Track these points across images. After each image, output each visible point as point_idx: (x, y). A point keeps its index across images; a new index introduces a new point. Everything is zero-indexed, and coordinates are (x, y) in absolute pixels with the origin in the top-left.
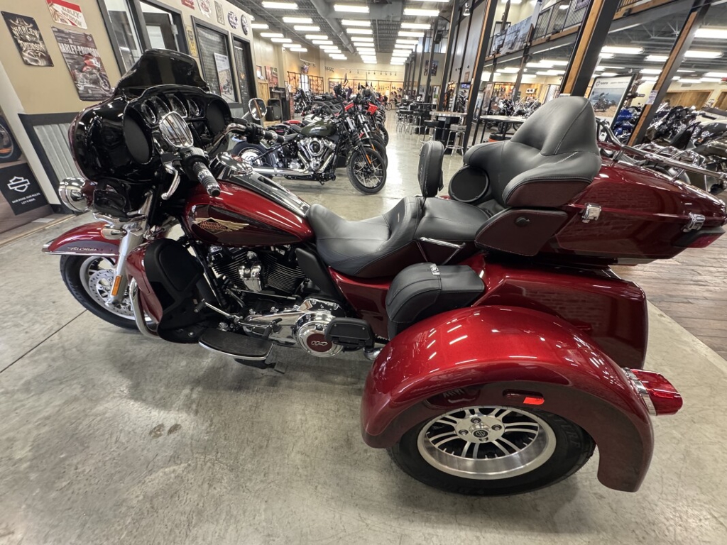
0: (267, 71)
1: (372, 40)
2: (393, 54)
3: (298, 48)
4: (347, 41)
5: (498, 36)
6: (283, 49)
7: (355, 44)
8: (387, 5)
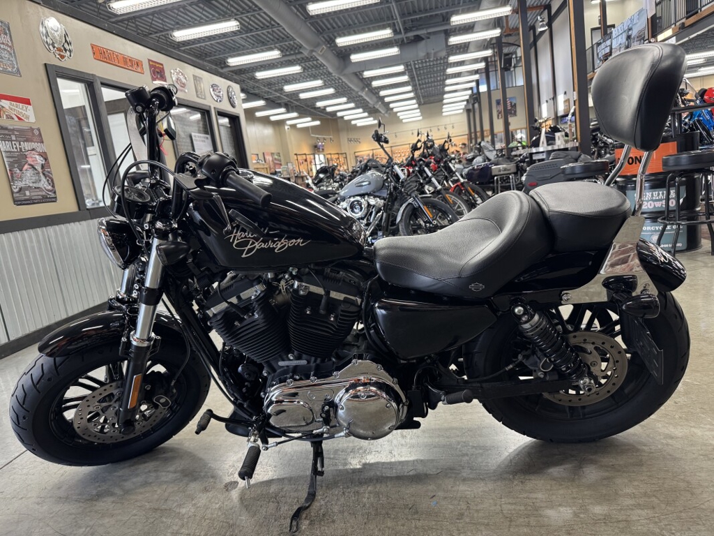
0: (267, 157)
1: (409, 88)
2: (445, 101)
3: (307, 122)
4: (375, 99)
5: (598, 44)
6: (286, 127)
7: (387, 100)
8: (423, 42)
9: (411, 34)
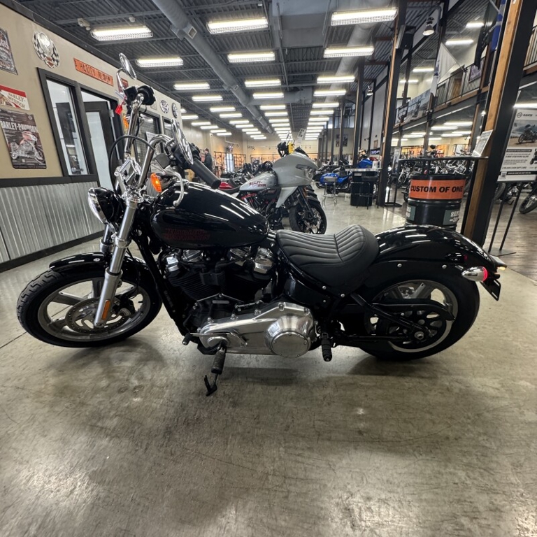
1: (287, 120)
2: (307, 131)
3: (224, 133)
4: (266, 124)
6: (211, 134)
8: (299, 92)
9: (292, 86)
